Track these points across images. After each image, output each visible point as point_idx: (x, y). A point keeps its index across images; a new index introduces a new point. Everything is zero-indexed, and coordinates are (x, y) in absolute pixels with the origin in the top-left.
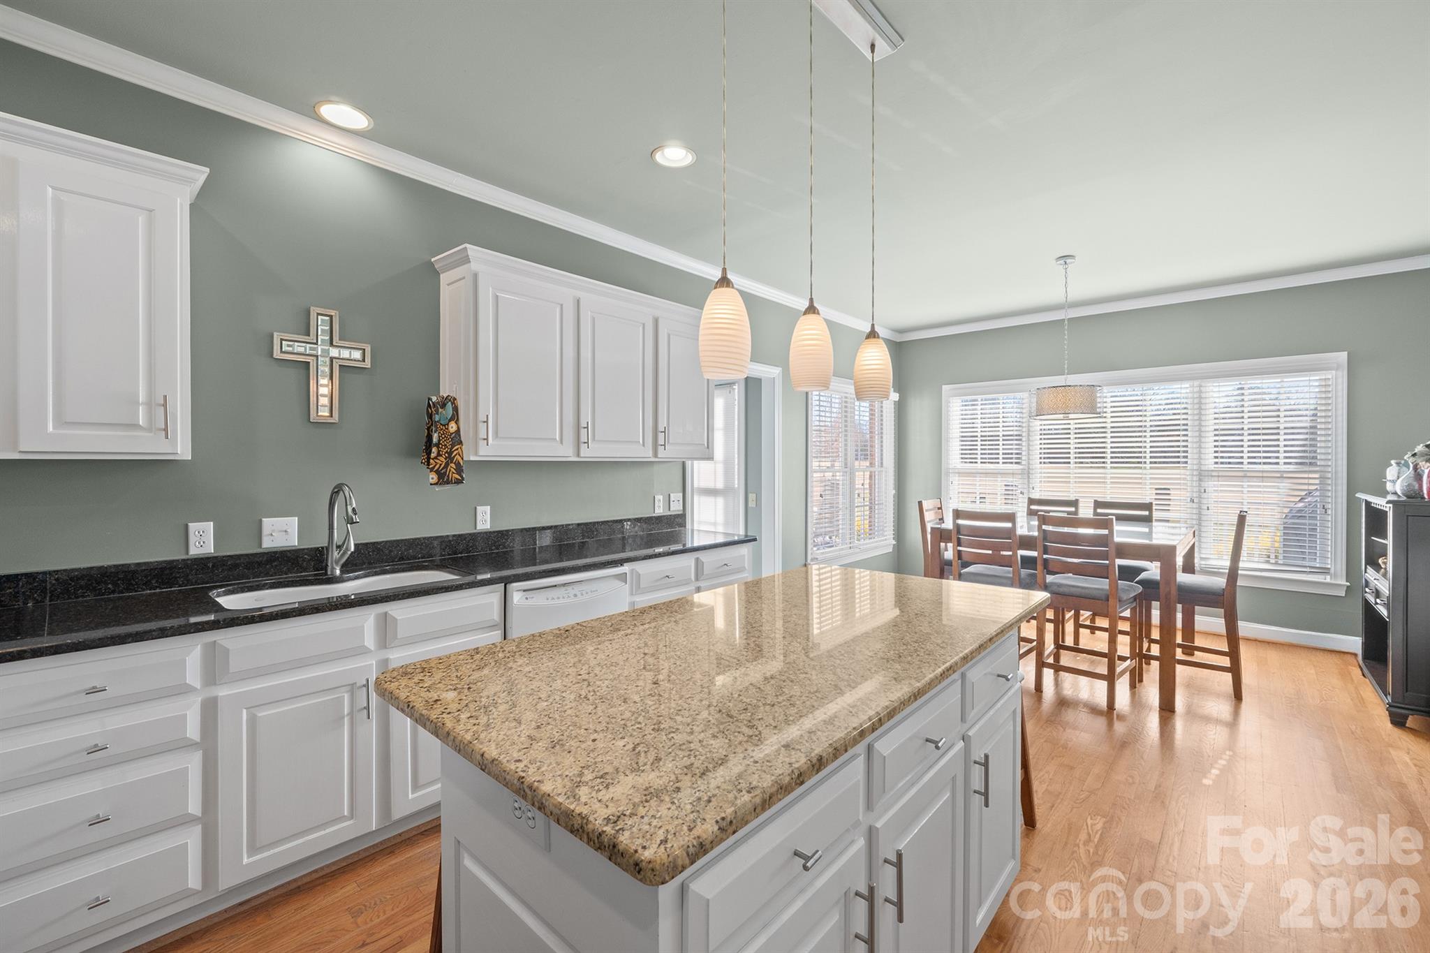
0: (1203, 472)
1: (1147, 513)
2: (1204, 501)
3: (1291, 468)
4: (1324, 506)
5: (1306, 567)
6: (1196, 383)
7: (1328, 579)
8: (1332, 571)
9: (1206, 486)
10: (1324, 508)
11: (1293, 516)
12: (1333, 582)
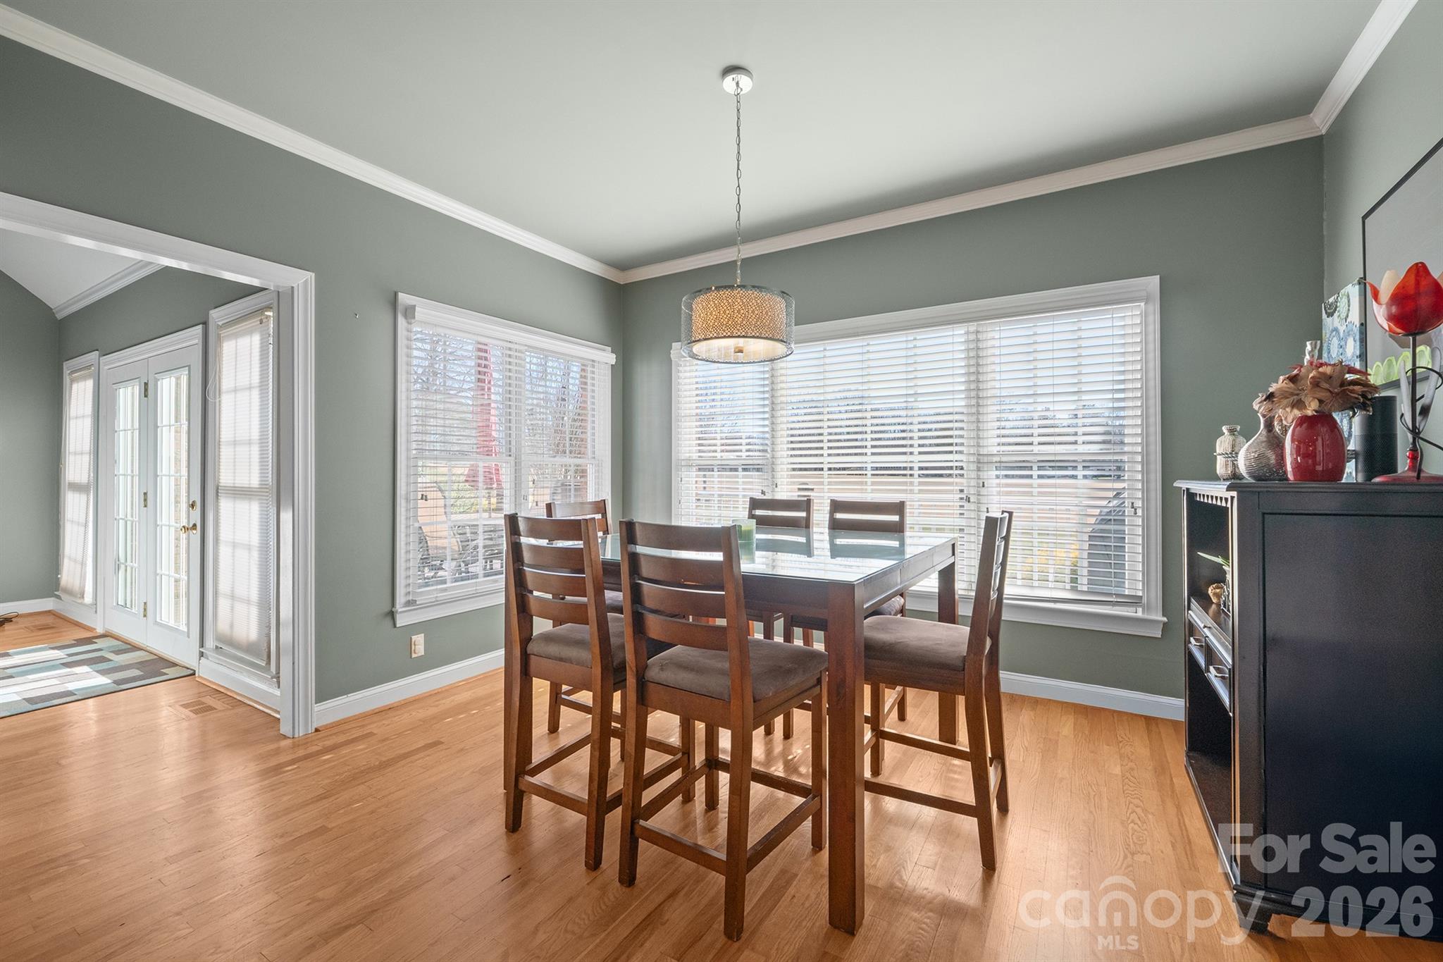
0: (981, 458)
1: (896, 518)
2: (984, 500)
3: (1095, 448)
4: (1133, 503)
5: (1110, 595)
6: (973, 327)
7: (1139, 613)
8: (1145, 600)
9: (985, 477)
10: (1133, 507)
11: (1102, 520)
12: (1146, 616)
